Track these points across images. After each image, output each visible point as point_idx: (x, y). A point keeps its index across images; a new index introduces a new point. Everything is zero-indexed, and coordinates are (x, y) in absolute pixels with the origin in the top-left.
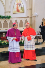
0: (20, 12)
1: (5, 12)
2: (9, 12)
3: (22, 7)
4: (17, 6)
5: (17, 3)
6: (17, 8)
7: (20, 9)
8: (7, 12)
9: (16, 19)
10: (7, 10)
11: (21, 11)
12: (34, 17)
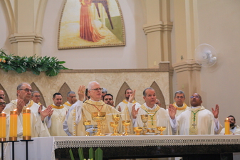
8: (25, 39)
10: (24, 29)
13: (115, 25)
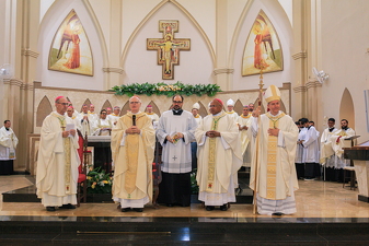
0: (268, 69)
1: (215, 73)
2: (228, 72)
3: (276, 47)
4: (257, 47)
5: (258, 37)
6: (258, 53)
7: (266, 56)
8: (221, 72)
9: (238, 96)
10: (222, 65)
11: (271, 63)
12: (316, 85)
13: (277, 56)
